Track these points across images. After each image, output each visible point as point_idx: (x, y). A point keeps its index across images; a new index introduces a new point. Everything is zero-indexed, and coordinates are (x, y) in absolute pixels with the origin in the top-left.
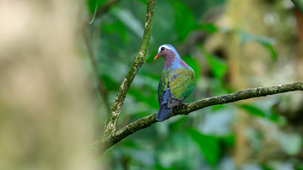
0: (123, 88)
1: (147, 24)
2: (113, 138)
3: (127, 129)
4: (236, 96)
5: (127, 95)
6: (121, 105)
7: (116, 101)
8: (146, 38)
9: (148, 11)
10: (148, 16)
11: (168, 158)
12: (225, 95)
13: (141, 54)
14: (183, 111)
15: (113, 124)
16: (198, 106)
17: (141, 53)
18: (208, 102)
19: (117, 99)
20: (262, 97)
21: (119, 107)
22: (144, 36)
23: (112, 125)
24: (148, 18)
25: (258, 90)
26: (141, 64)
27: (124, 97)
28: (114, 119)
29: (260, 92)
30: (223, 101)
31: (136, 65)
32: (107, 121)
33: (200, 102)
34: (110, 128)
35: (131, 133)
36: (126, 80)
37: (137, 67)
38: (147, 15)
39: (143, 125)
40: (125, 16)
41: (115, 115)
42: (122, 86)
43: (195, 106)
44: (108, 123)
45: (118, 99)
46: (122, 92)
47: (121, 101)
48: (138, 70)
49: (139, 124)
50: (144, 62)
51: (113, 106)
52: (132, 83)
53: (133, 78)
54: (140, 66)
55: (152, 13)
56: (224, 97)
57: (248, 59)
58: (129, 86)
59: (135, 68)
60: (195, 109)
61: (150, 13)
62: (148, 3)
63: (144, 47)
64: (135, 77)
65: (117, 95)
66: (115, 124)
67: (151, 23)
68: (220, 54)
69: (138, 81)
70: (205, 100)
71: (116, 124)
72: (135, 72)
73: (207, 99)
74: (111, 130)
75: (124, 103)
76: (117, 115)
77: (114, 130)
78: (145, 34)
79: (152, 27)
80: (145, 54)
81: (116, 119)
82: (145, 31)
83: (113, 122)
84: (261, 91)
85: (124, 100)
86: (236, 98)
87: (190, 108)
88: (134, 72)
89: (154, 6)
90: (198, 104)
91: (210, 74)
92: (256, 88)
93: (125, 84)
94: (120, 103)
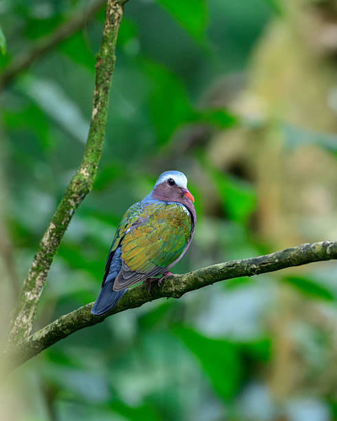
0: (46, 243)
1: (95, 111)
2: (28, 345)
3: (56, 327)
4: (278, 258)
5: (54, 259)
6: (43, 278)
7: (33, 269)
8: (93, 141)
9: (98, 85)
10: (98, 95)
11: (134, 387)
12: (258, 258)
13: (84, 173)
14: (170, 289)
15: (28, 317)
16: (202, 280)
17: (83, 171)
18: (221, 271)
19: (34, 265)
20: (332, 261)
21: (38, 282)
22: (90, 137)
23: (25, 320)
24: (97, 100)
25: (325, 246)
26: (83, 194)
27: (50, 262)
28: (29, 306)
29: (328, 251)
30: (253, 270)
31: (74, 195)
32: (14, 311)
33: (206, 272)
34: (20, 326)
35: (65, 336)
36: (52, 226)
37: (75, 199)
38: (95, 93)
39: (88, 319)
40: (46, 94)
41: (31, 298)
42: (45, 240)
43: (196, 279)
44: (17, 315)
45: (38, 265)
46: (45, 252)
47: (42, 270)
48: (77, 206)
49: (80, 318)
50: (90, 189)
51: (27, 280)
52: (66, 232)
53: (68, 222)
54: (83, 198)
55: (106, 89)
56: (255, 261)
57: (297, 182)
58: (59, 239)
59: (72, 202)
60: (195, 285)
61: (101, 90)
62: (97, 69)
63: (89, 158)
64: (71, 222)
65: (36, 257)
66: (31, 316)
67: (105, 109)
68: (239, 171)
69: (75, 228)
70: (215, 268)
71: (32, 318)
72: (72, 210)
73: (221, 265)
74: (23, 330)
75: (48, 275)
76: (35, 299)
77: (30, 329)
78: (91, 132)
79: (105, 118)
80: (93, 174)
81: (33, 308)
82: (91, 126)
83: (27, 314)
84: (331, 248)
85: (48, 269)
86: (280, 262)
87: (185, 283)
88: (69, 210)
89: (110, 74)
90: (201, 274)
91: (220, 213)
92: (321, 243)
93: (51, 235)
94: (41, 274)
